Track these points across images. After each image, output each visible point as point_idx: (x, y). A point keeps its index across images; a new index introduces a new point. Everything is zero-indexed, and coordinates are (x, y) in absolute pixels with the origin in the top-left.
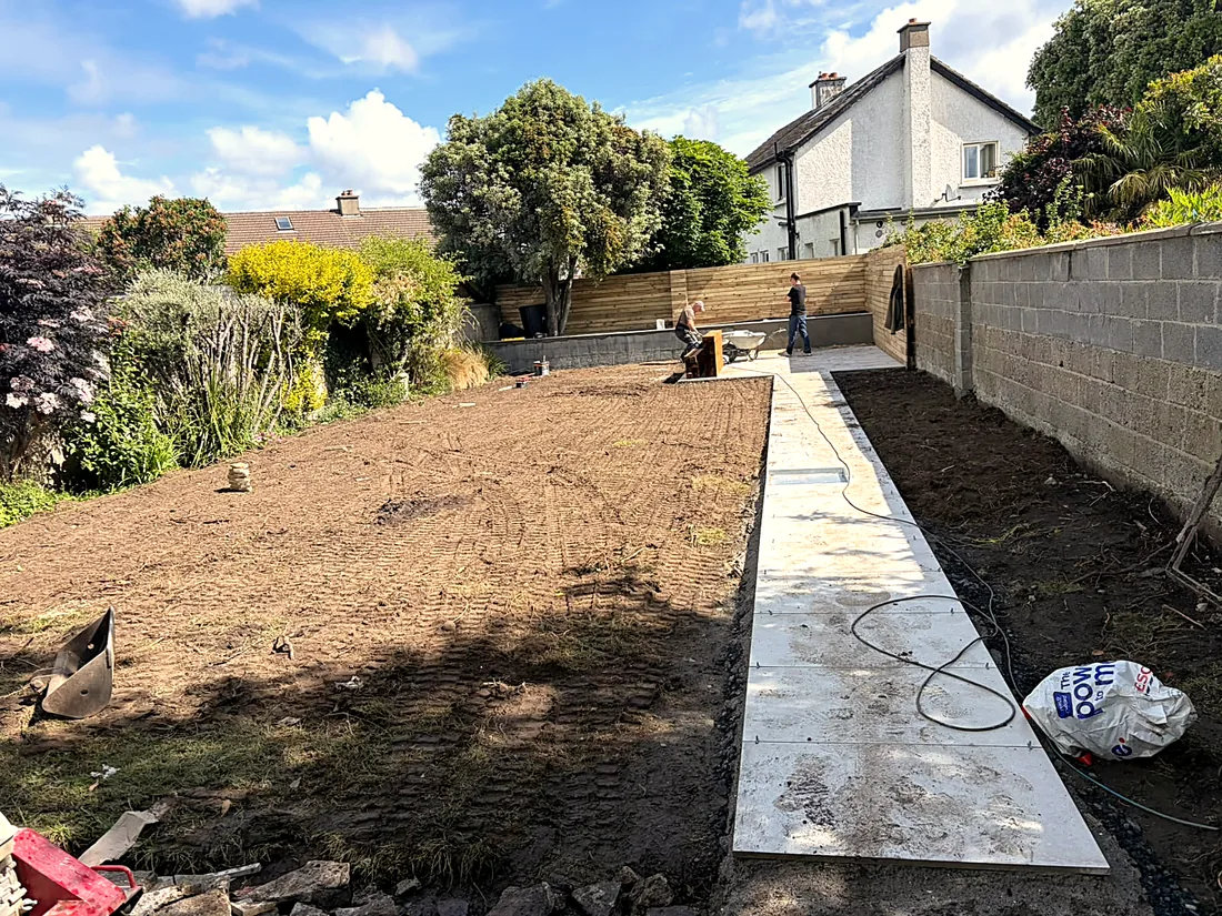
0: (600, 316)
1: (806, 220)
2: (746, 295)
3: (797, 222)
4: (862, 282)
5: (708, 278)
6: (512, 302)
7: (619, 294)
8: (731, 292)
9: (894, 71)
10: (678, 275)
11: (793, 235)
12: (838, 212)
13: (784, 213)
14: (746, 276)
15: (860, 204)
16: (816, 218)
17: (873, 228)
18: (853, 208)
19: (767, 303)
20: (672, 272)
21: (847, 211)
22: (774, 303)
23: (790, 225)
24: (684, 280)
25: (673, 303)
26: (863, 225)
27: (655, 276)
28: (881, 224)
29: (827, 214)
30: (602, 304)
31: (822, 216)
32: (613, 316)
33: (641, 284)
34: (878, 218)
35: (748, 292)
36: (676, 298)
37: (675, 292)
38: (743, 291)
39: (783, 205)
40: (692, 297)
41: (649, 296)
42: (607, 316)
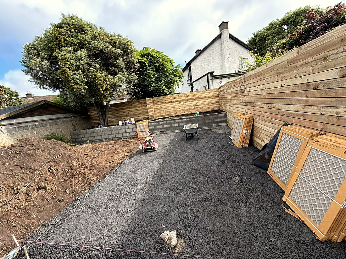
0: (124, 116)
1: (196, 82)
2: (175, 106)
3: (193, 83)
4: (218, 99)
5: (161, 100)
6: (94, 113)
7: (130, 108)
8: (169, 105)
9: (218, 39)
10: (149, 100)
11: (192, 88)
12: (206, 76)
13: (189, 82)
14: (175, 99)
15: (214, 72)
16: (199, 81)
17: (218, 80)
18: (212, 73)
19: (183, 109)
20: (146, 99)
21: (209, 75)
22: (186, 108)
23: (191, 85)
24: (151, 102)
25: (148, 110)
26: (215, 80)
27: (142, 101)
28: (221, 79)
29: (202, 78)
30: (124, 112)
31: (200, 79)
32: (128, 116)
33: (137, 104)
34: (220, 77)
35: (176, 105)
36: (149, 109)
37: (148, 106)
38: (174, 104)
39: (189, 80)
40: (156, 108)
41: (141, 108)
42: (126, 116)
